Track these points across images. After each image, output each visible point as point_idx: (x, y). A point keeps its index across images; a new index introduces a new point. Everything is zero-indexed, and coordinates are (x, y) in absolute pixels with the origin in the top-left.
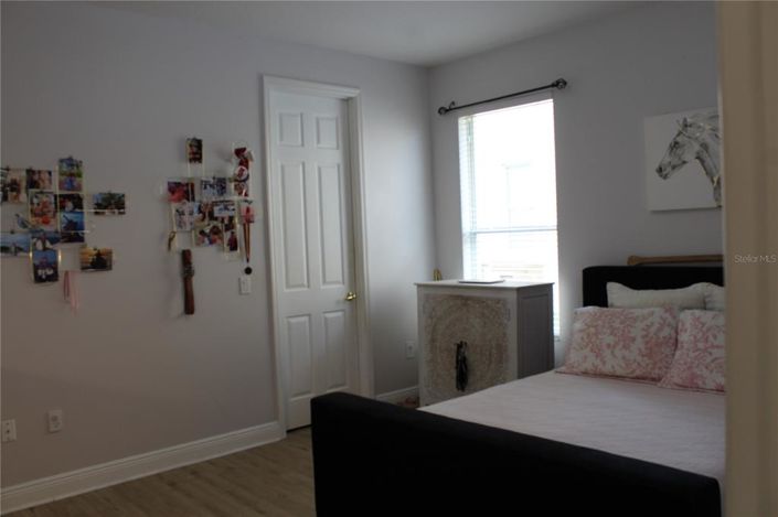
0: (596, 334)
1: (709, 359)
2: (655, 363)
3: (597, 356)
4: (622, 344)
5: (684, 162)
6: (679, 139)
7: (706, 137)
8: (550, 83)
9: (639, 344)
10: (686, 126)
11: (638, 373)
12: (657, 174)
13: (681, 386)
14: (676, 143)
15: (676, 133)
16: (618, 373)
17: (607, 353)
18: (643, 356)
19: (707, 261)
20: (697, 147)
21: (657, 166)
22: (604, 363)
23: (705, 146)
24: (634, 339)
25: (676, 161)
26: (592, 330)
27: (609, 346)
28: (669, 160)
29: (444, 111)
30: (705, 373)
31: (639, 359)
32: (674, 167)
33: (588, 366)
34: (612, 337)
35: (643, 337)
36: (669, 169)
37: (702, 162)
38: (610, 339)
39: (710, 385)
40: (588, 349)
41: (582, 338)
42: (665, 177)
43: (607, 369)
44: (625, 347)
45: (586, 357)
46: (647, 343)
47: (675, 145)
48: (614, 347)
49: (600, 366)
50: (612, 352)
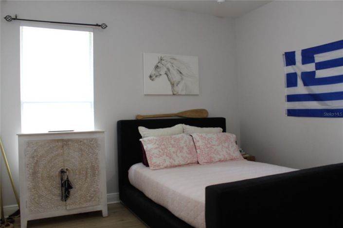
0: (166, 148)
1: (213, 150)
2: (193, 157)
3: (170, 158)
4: (179, 151)
5: (161, 75)
6: (159, 65)
7: (169, 65)
8: (95, 24)
9: (185, 150)
10: (161, 60)
11: (189, 162)
12: (149, 78)
13: (207, 163)
14: (157, 66)
15: (158, 62)
16: (181, 164)
17: (174, 155)
18: (189, 154)
19: (171, 116)
20: (166, 69)
21: (149, 75)
22: (174, 160)
23: (168, 69)
24: (183, 148)
25: (158, 74)
26: (163, 147)
27: (174, 152)
28: (154, 73)
29: (8, 19)
30: (214, 155)
31: (187, 155)
32: (156, 76)
33: (167, 163)
34: (173, 148)
35: (186, 146)
36: (154, 77)
37: (167, 76)
38: (173, 150)
39: (217, 160)
40: (165, 156)
41: (160, 152)
42: (153, 80)
43: (176, 163)
44: (181, 152)
45: (165, 160)
46: (188, 148)
47: (157, 67)
48: (176, 152)
49: (173, 162)
50: (176, 155)
